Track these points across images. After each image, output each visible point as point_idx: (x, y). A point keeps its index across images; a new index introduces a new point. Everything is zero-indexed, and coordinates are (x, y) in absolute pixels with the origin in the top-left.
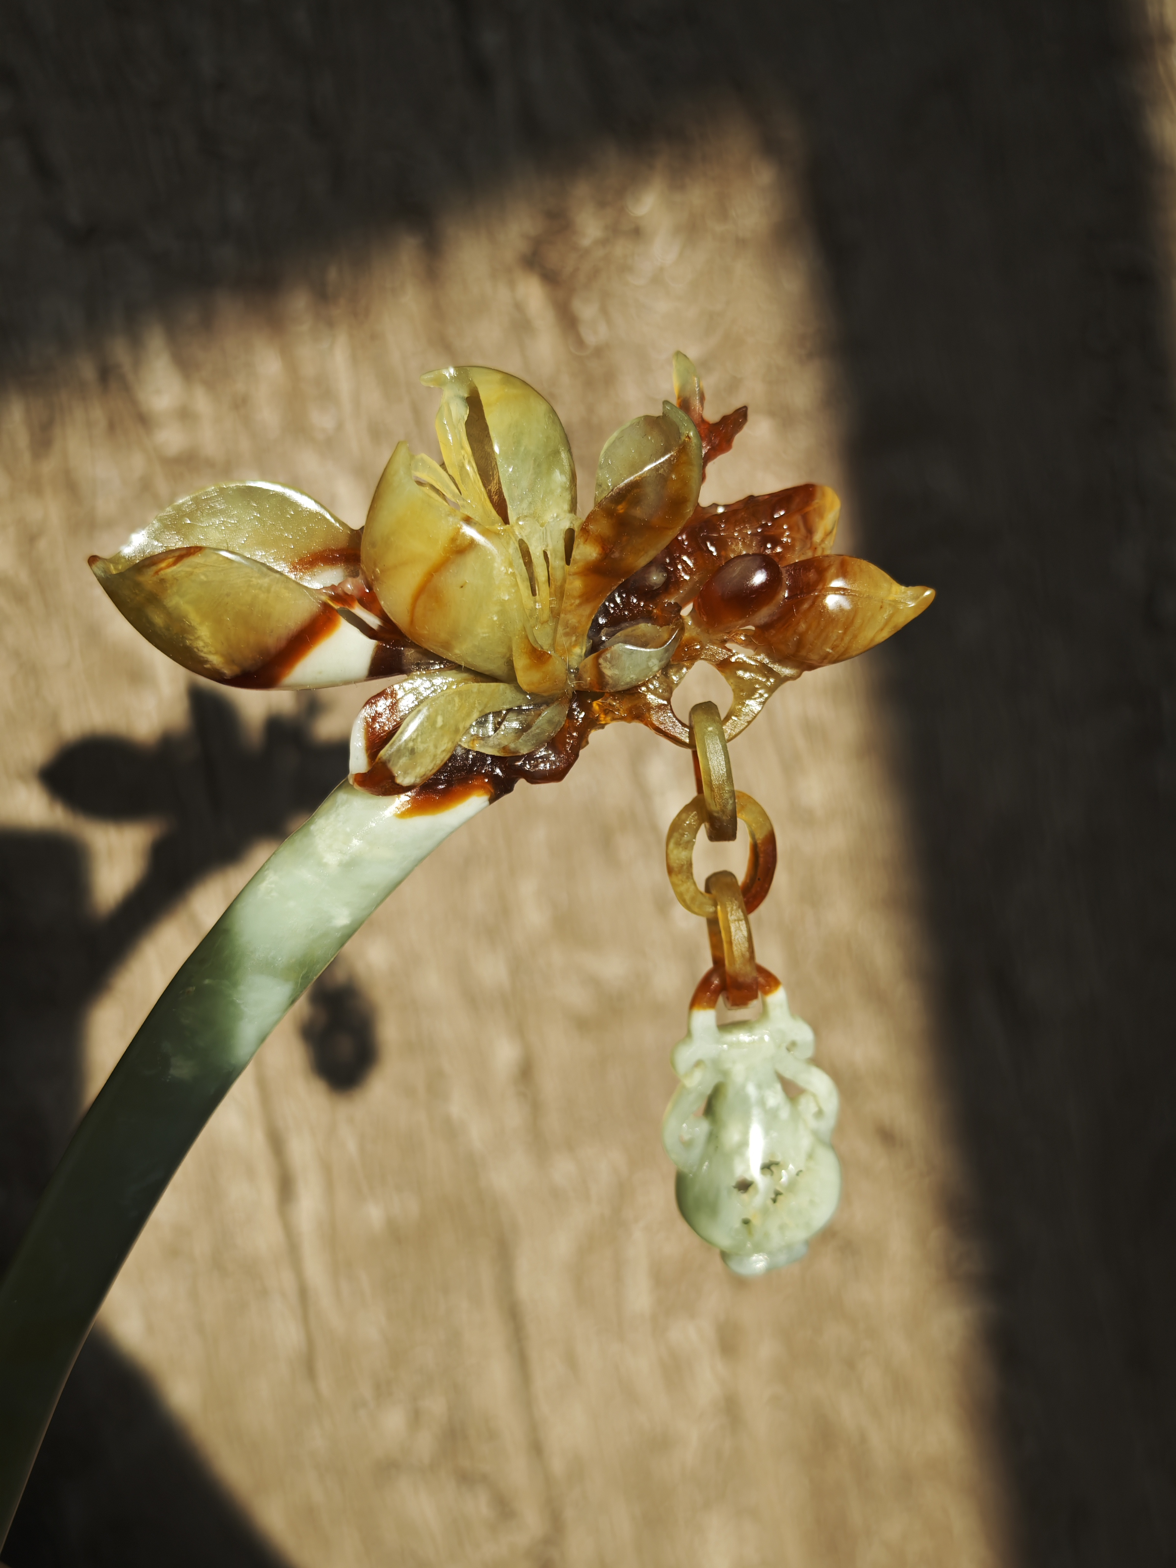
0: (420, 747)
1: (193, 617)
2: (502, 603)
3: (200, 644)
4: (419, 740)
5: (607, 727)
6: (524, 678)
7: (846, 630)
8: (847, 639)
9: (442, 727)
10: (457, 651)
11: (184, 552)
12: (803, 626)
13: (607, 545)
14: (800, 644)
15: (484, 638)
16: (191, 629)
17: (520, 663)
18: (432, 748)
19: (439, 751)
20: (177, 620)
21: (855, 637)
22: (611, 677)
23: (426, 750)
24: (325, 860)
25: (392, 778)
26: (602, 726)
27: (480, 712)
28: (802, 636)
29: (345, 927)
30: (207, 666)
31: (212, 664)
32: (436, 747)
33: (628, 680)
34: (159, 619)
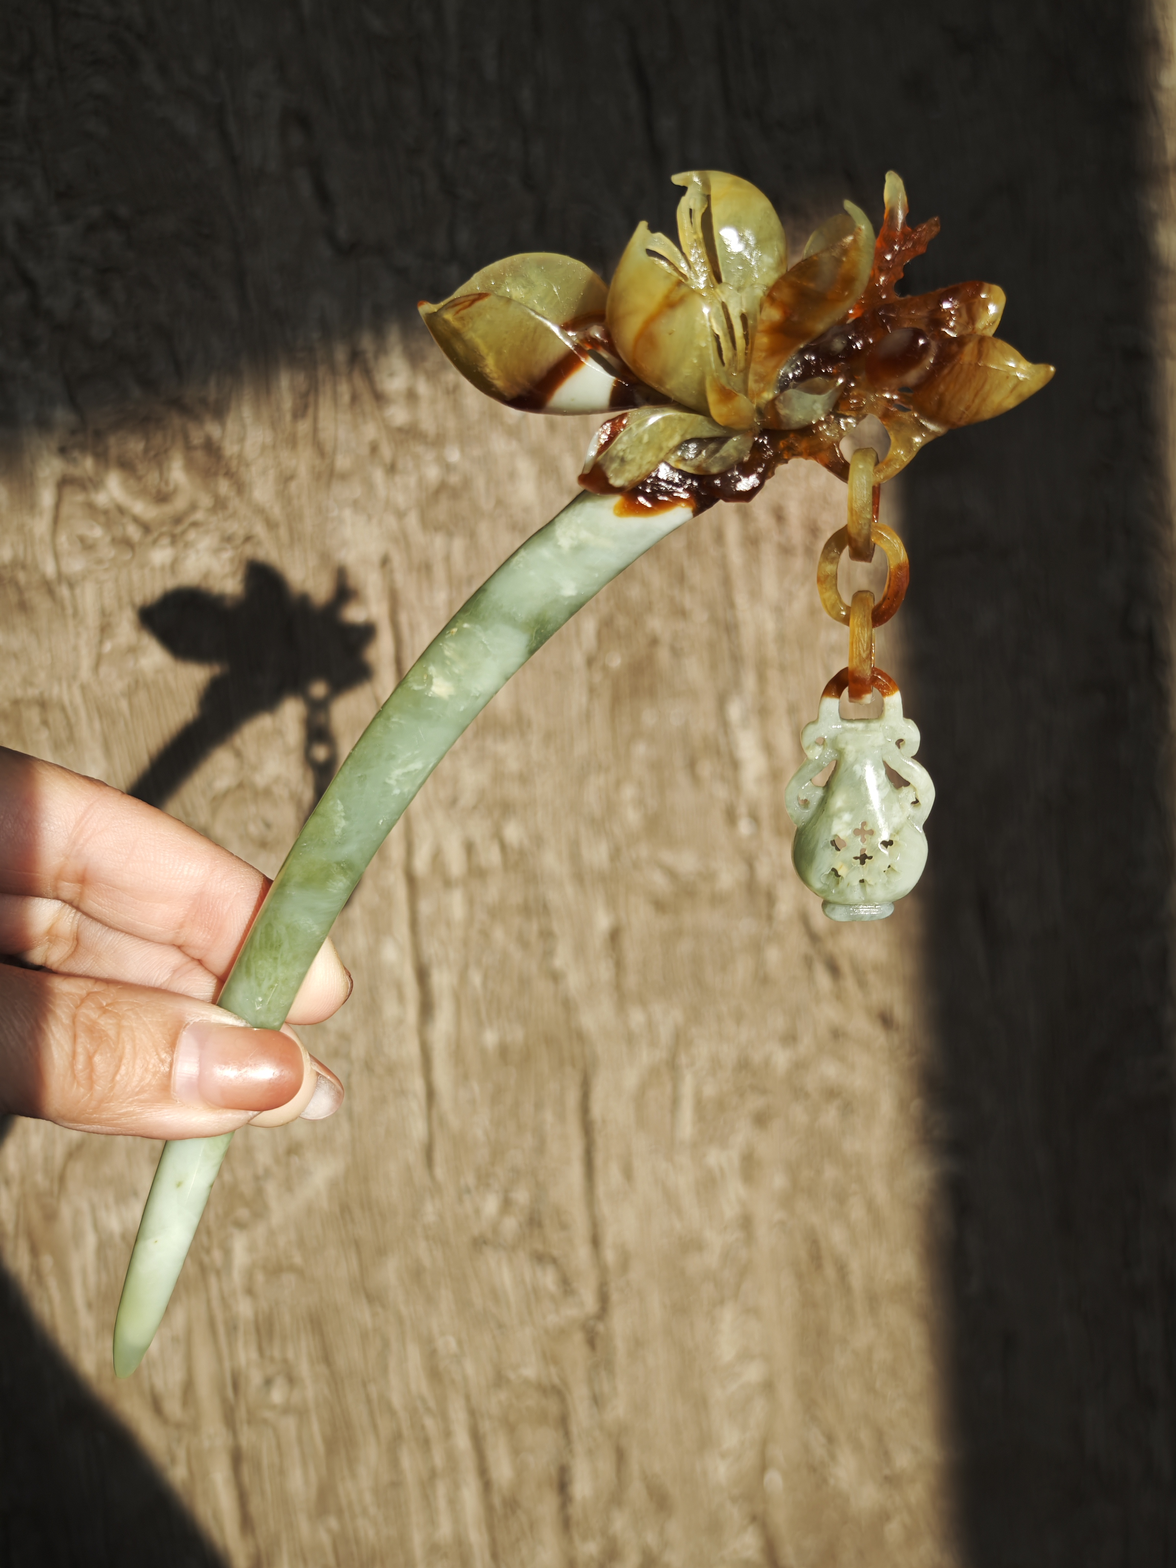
0: (629, 457)
1: (483, 348)
2: (701, 349)
3: (488, 371)
4: (628, 451)
5: (790, 462)
6: (716, 410)
7: (976, 395)
8: (977, 401)
9: (648, 443)
10: (668, 387)
11: (476, 297)
12: (942, 388)
13: (788, 311)
14: (940, 403)
15: (687, 377)
16: (483, 358)
17: (712, 398)
18: (638, 458)
19: (645, 462)
20: (472, 349)
21: (984, 400)
22: (784, 416)
23: (633, 460)
24: (559, 543)
25: (606, 479)
26: (786, 462)
27: (683, 436)
28: (942, 396)
29: (570, 597)
30: (493, 389)
31: (496, 388)
32: (641, 458)
33: (797, 419)
34: (459, 348)
